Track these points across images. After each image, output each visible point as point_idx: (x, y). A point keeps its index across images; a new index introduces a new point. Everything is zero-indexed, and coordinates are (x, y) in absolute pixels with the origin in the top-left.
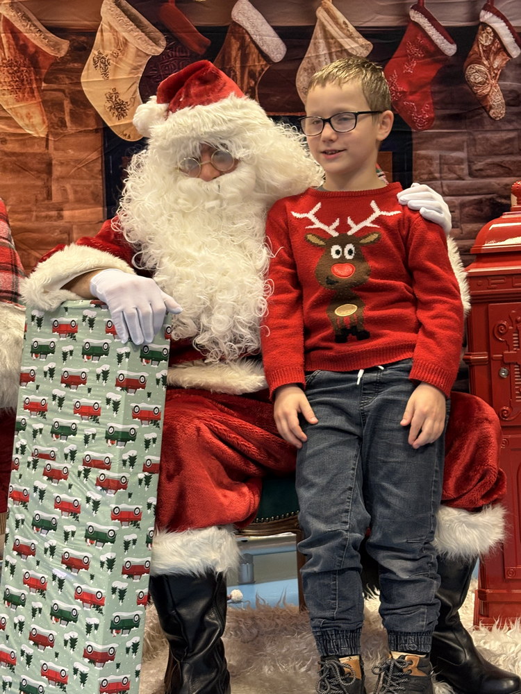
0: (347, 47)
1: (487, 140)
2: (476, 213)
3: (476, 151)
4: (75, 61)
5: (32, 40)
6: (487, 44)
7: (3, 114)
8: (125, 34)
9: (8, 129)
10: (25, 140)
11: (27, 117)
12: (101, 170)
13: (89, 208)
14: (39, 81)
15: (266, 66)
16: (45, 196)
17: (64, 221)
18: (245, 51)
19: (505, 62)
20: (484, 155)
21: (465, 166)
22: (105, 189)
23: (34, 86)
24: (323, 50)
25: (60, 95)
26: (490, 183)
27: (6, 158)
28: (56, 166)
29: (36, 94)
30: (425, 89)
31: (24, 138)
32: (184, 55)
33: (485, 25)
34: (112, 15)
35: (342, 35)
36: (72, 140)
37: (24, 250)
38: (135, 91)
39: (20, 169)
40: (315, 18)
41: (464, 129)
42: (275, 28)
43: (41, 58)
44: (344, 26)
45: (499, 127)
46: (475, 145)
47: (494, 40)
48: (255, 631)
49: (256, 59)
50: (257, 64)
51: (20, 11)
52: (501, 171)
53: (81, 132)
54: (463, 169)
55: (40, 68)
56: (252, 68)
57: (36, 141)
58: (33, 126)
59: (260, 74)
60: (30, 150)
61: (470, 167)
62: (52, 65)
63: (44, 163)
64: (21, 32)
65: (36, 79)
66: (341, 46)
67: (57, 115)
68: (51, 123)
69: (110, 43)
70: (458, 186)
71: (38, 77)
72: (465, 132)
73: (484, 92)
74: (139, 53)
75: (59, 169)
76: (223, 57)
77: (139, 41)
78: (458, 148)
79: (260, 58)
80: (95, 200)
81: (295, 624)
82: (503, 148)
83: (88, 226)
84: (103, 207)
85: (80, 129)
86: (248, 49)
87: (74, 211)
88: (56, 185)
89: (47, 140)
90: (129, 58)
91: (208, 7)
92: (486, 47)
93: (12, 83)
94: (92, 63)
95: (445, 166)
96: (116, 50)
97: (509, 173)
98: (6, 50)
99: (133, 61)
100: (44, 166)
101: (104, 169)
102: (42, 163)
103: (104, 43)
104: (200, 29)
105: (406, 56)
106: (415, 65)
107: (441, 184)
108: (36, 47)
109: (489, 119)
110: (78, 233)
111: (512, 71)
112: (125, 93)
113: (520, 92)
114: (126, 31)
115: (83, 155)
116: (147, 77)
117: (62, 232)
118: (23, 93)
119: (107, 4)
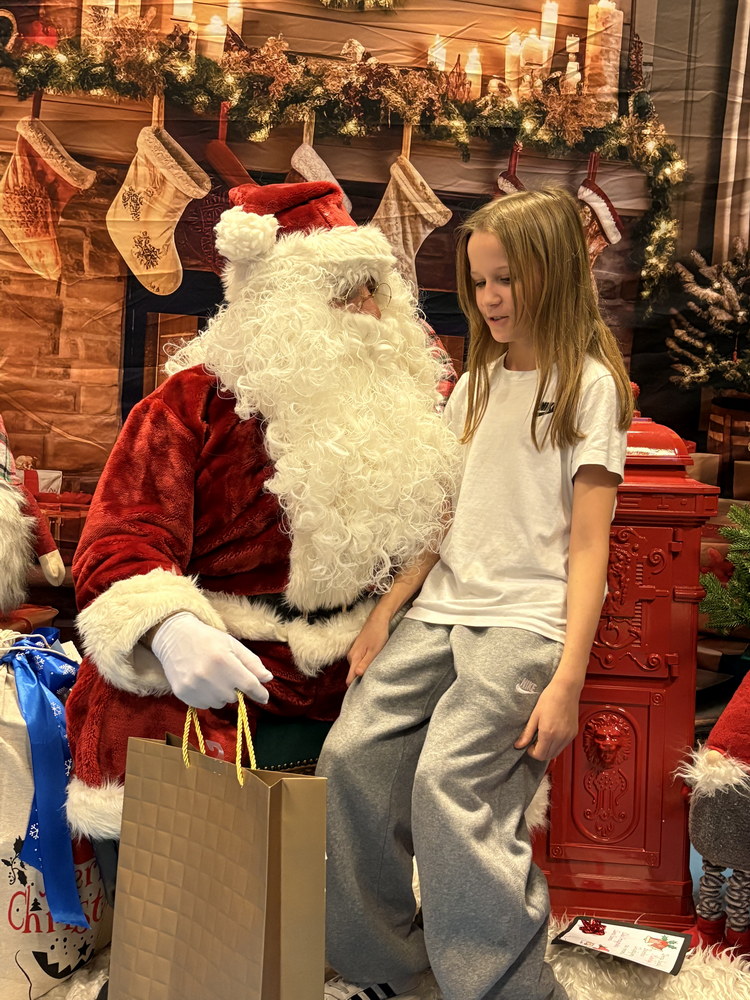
0: (423, 212)
4: (100, 195)
5: (52, 167)
7: (8, 249)
8: (164, 172)
9: (13, 267)
10: (33, 281)
11: (38, 255)
12: (121, 325)
13: (102, 368)
14: (55, 215)
16: (51, 349)
17: (70, 380)
19: (602, 248)
22: (123, 350)
23: (50, 220)
24: (394, 213)
25: (79, 233)
27: (8, 301)
28: (67, 316)
29: (51, 229)
31: (31, 280)
33: (583, 203)
34: (150, 147)
35: (419, 198)
36: (89, 287)
38: (170, 238)
39: (22, 314)
40: (389, 176)
43: (60, 189)
44: (421, 188)
47: (592, 222)
51: (41, 131)
53: (100, 278)
55: (58, 200)
57: (46, 284)
58: (44, 266)
60: (38, 294)
62: (74, 197)
63: (54, 310)
64: (39, 156)
65: (52, 213)
66: (416, 210)
67: (73, 255)
68: (66, 265)
69: (145, 180)
71: (55, 210)
75: (71, 319)
77: (180, 180)
80: (110, 359)
83: (99, 389)
84: (120, 368)
85: (100, 275)
87: (84, 370)
88: (65, 337)
89: (59, 284)
90: (167, 198)
91: (262, 148)
93: (23, 214)
94: (121, 199)
96: (151, 188)
98: (20, 176)
99: (170, 202)
100: (53, 314)
101: (124, 324)
102: (51, 310)
103: (137, 178)
108: (56, 175)
110: (86, 396)
111: (609, 258)
112: (157, 239)
113: (617, 283)
114: (164, 167)
115: (102, 306)
116: (186, 222)
117: (66, 393)
118: (36, 228)
119: (145, 134)
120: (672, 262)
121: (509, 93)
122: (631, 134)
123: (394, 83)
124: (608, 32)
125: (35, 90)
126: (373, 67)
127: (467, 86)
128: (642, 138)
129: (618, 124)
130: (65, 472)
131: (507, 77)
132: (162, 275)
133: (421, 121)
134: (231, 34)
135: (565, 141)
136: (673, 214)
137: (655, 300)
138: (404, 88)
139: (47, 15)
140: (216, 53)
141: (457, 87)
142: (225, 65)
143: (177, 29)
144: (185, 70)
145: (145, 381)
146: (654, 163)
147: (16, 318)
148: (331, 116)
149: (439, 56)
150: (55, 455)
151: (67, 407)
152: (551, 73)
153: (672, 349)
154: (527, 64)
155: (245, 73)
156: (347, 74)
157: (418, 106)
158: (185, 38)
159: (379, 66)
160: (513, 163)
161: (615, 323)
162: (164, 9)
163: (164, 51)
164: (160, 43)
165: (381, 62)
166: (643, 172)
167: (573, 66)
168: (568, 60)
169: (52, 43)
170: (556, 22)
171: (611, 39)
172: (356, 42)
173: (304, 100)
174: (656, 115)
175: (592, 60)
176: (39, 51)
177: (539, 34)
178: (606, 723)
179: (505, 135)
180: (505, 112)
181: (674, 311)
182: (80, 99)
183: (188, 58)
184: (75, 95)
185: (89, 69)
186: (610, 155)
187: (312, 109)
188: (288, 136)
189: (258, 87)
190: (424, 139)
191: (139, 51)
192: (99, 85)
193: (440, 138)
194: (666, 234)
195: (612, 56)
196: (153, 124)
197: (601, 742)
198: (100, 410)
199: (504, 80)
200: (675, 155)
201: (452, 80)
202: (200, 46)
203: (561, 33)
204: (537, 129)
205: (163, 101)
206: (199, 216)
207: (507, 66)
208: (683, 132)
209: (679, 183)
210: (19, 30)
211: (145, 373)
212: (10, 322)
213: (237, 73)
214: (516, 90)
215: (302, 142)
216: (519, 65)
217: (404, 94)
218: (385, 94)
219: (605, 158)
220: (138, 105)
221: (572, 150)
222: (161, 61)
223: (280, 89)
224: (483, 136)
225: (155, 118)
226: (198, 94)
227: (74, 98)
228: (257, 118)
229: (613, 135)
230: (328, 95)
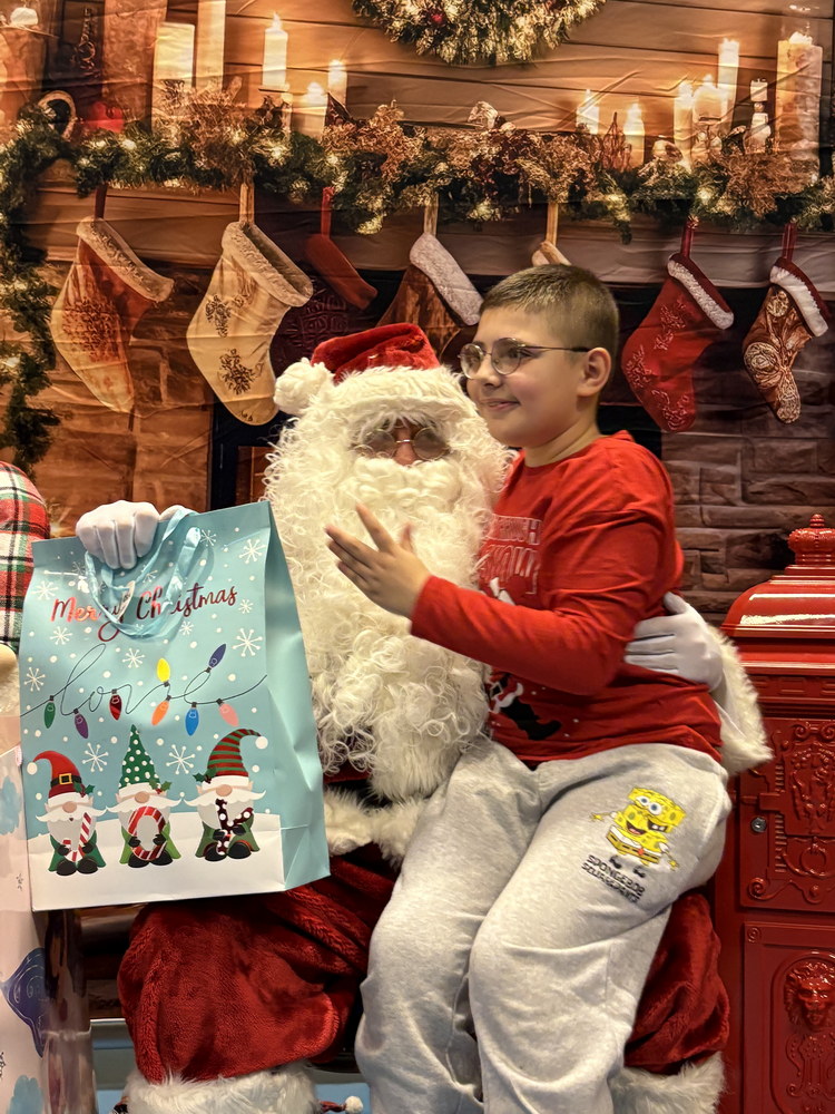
1: (772, 450)
2: (750, 553)
3: (754, 466)
4: (179, 308)
5: (121, 276)
6: (779, 315)
7: (70, 377)
8: (255, 275)
9: (77, 399)
10: (100, 415)
11: (105, 383)
12: (207, 464)
14: (126, 334)
15: (455, 329)
16: (123, 494)
18: (426, 307)
19: (803, 342)
20: (766, 472)
21: (737, 486)
22: (209, 492)
23: (119, 340)
25: (155, 354)
26: (773, 512)
27: (71, 440)
28: (142, 455)
29: (121, 351)
30: (684, 374)
31: (99, 414)
32: (338, 308)
33: (778, 288)
34: (238, 246)
36: (168, 419)
38: (264, 356)
39: (88, 455)
41: (737, 433)
42: (472, 278)
43: (131, 302)
45: (790, 433)
46: (753, 457)
47: (789, 310)
49: (442, 320)
50: (442, 326)
51: (106, 234)
52: (790, 496)
53: (181, 408)
54: (734, 490)
55: (129, 316)
56: (435, 331)
57: (115, 417)
58: (113, 396)
59: (445, 340)
60: (106, 430)
61: (744, 489)
62: (147, 311)
63: (126, 448)
64: (104, 264)
65: (121, 331)
67: (148, 381)
68: (140, 394)
69: (233, 286)
70: (724, 514)
71: (124, 329)
72: (739, 438)
73: (770, 382)
75: (146, 458)
76: (394, 313)
77: (275, 286)
78: (729, 460)
79: (448, 318)
80: (194, 505)
82: (793, 464)
85: (181, 404)
86: (430, 305)
88: (139, 481)
89: (132, 417)
90: (259, 308)
91: (374, 242)
92: (777, 318)
93: (87, 334)
94: (204, 311)
95: (708, 485)
96: (240, 297)
97: (801, 499)
98: (82, 289)
99: (265, 313)
100: (125, 453)
101: (211, 461)
102: (124, 449)
103: (224, 284)
104: (363, 273)
105: (660, 325)
106: (671, 339)
107: (701, 509)
108: (126, 286)
109: (776, 420)
111: (814, 354)
112: (249, 357)
113: (823, 385)
114: (256, 271)
115: (183, 441)
116: (287, 336)
118: (102, 350)
119: (231, 231)
121: (679, 156)
123: (535, 152)
124: (804, 73)
125: (97, 184)
126: (509, 135)
127: (627, 150)
131: (675, 137)
132: (255, 401)
133: (570, 198)
134: (333, 105)
135: (752, 212)
138: (548, 158)
139: (112, 93)
140: (316, 128)
142: (327, 141)
143: (268, 101)
144: (278, 152)
147: (80, 459)
148: (458, 197)
149: (590, 116)
152: (733, 127)
154: (701, 119)
155: (351, 151)
156: (476, 145)
157: (566, 179)
158: (277, 112)
159: (516, 133)
160: (687, 241)
161: (824, 435)
162: (252, 78)
163: (252, 129)
164: (247, 120)
165: (518, 128)
167: (759, 119)
168: (752, 111)
169: (117, 126)
170: (736, 65)
171: (809, 83)
172: (486, 105)
173: (424, 180)
175: (784, 110)
176: (102, 138)
177: (716, 81)
178: (812, 974)
179: (676, 209)
180: (675, 179)
182: (152, 192)
183: (282, 136)
184: (146, 188)
185: (162, 156)
186: (811, 226)
187: (435, 190)
188: (405, 225)
189: (368, 166)
190: (574, 219)
191: (222, 131)
192: (175, 175)
193: (594, 217)
195: (809, 103)
196: (242, 219)
197: (807, 1000)
199: (672, 140)
201: (608, 144)
202: (296, 121)
203: (744, 78)
204: (716, 199)
205: (252, 191)
206: (299, 328)
207: (675, 123)
210: (78, 114)
212: (74, 466)
213: (342, 152)
214: (688, 151)
215: (422, 232)
216: (691, 121)
217: (548, 165)
218: (524, 167)
219: (803, 229)
220: (222, 196)
221: (762, 222)
222: (249, 142)
223: (395, 168)
224: (647, 212)
225: (243, 211)
226: (294, 179)
227: (144, 192)
228: (367, 205)
229: (813, 201)
230: (454, 172)
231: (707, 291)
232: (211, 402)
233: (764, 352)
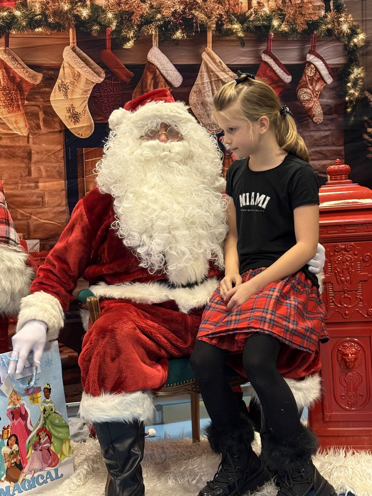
0: (222, 78)
1: (312, 136)
4: (46, 87)
5: (18, 73)
6: (311, 75)
8: (79, 70)
9: (3, 130)
10: (14, 137)
11: (15, 123)
12: (64, 157)
13: (55, 181)
14: (23, 100)
16: (27, 173)
17: (39, 189)
18: (156, 80)
19: (322, 87)
20: (310, 146)
22: (66, 170)
23: (20, 103)
24: (206, 80)
25: (36, 108)
27: (2, 149)
28: (34, 155)
29: (21, 108)
31: (13, 137)
32: (117, 82)
33: (310, 63)
34: (70, 57)
35: (219, 70)
36: (45, 137)
37: (13, 209)
38: (85, 107)
39: (10, 156)
40: (202, 59)
42: (175, 66)
43: (24, 85)
44: (219, 64)
45: (320, 128)
47: (316, 73)
48: (163, 456)
51: (11, 55)
52: (321, 156)
53: (50, 132)
55: (23, 91)
57: (21, 138)
58: (19, 128)
60: (17, 144)
62: (31, 89)
63: (27, 152)
64: (11, 68)
65: (21, 99)
66: (218, 77)
67: (34, 121)
68: (31, 127)
69: (69, 75)
71: (22, 97)
73: (309, 106)
74: (88, 82)
75: (36, 156)
76: (142, 84)
77: (88, 74)
79: (166, 85)
80: (59, 176)
81: (190, 452)
82: (322, 142)
83: (55, 193)
84: (65, 180)
85: (50, 130)
86: (158, 79)
87: (46, 183)
88: (34, 166)
89: (28, 137)
90: (82, 85)
91: (130, 51)
92: (311, 77)
93: (5, 101)
94: (57, 88)
96: (73, 80)
97: (326, 157)
98: (2, 80)
99: (84, 87)
100: (26, 154)
101: (65, 156)
102: (25, 152)
103: (65, 75)
104: (127, 66)
108: (21, 78)
109: (313, 123)
110: (48, 197)
111: (327, 92)
112: (79, 107)
113: (332, 106)
114: (79, 68)
115: (52, 147)
116: (93, 97)
117: (38, 197)
118: (13, 108)
119: (66, 50)
120: (362, 91)
121: (263, 6)
122: (333, 22)
123: (200, 7)
125: (5, 32)
126: (187, 0)
127: (240, 5)
128: (339, 23)
129: (325, 17)
130: (41, 240)
132: (83, 127)
133: (216, 27)
136: (361, 64)
137: (354, 113)
138: (206, 10)
140: (101, 1)
141: (234, 6)
142: (107, 7)
144: (85, 13)
145: (79, 186)
146: (347, 36)
147: (6, 158)
148: (167, 30)
150: (35, 231)
151: (39, 204)
153: (367, 140)
155: (118, 11)
156: (173, 5)
157: (214, 19)
160: (269, 44)
161: (334, 128)
163: (73, 3)
166: (342, 42)
169: (12, 5)
173: (151, 22)
174: (346, 10)
176: (6, 11)
178: (348, 347)
179: (263, 30)
180: (262, 17)
181: (366, 118)
182: (30, 34)
183: (86, 6)
184: (27, 33)
185: (33, 17)
186: (323, 35)
187: (156, 27)
188: (144, 43)
189: (126, 17)
190: (219, 37)
191: (59, 5)
192: (39, 26)
193: (228, 35)
194: (357, 75)
196: (71, 44)
197: (346, 358)
198: (56, 204)
200: (359, 31)
201: (231, 2)
204: (281, 25)
205: (75, 31)
206: (100, 93)
208: (362, 17)
209: (362, 46)
211: (79, 182)
212: (4, 161)
213: (114, 12)
214: (267, 4)
215: (152, 46)
217: (206, 13)
218: (195, 14)
219: (320, 36)
220: (61, 34)
221: (301, 34)
222: (72, 9)
223: (138, 18)
224: (251, 32)
225: (71, 41)
226: (93, 25)
227: (27, 34)
228: (127, 35)
229: (323, 23)
230: (164, 18)
231: (279, 66)
232: (64, 129)
233: (305, 93)
